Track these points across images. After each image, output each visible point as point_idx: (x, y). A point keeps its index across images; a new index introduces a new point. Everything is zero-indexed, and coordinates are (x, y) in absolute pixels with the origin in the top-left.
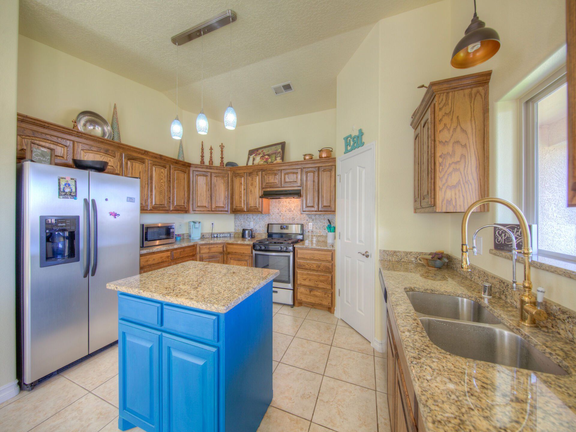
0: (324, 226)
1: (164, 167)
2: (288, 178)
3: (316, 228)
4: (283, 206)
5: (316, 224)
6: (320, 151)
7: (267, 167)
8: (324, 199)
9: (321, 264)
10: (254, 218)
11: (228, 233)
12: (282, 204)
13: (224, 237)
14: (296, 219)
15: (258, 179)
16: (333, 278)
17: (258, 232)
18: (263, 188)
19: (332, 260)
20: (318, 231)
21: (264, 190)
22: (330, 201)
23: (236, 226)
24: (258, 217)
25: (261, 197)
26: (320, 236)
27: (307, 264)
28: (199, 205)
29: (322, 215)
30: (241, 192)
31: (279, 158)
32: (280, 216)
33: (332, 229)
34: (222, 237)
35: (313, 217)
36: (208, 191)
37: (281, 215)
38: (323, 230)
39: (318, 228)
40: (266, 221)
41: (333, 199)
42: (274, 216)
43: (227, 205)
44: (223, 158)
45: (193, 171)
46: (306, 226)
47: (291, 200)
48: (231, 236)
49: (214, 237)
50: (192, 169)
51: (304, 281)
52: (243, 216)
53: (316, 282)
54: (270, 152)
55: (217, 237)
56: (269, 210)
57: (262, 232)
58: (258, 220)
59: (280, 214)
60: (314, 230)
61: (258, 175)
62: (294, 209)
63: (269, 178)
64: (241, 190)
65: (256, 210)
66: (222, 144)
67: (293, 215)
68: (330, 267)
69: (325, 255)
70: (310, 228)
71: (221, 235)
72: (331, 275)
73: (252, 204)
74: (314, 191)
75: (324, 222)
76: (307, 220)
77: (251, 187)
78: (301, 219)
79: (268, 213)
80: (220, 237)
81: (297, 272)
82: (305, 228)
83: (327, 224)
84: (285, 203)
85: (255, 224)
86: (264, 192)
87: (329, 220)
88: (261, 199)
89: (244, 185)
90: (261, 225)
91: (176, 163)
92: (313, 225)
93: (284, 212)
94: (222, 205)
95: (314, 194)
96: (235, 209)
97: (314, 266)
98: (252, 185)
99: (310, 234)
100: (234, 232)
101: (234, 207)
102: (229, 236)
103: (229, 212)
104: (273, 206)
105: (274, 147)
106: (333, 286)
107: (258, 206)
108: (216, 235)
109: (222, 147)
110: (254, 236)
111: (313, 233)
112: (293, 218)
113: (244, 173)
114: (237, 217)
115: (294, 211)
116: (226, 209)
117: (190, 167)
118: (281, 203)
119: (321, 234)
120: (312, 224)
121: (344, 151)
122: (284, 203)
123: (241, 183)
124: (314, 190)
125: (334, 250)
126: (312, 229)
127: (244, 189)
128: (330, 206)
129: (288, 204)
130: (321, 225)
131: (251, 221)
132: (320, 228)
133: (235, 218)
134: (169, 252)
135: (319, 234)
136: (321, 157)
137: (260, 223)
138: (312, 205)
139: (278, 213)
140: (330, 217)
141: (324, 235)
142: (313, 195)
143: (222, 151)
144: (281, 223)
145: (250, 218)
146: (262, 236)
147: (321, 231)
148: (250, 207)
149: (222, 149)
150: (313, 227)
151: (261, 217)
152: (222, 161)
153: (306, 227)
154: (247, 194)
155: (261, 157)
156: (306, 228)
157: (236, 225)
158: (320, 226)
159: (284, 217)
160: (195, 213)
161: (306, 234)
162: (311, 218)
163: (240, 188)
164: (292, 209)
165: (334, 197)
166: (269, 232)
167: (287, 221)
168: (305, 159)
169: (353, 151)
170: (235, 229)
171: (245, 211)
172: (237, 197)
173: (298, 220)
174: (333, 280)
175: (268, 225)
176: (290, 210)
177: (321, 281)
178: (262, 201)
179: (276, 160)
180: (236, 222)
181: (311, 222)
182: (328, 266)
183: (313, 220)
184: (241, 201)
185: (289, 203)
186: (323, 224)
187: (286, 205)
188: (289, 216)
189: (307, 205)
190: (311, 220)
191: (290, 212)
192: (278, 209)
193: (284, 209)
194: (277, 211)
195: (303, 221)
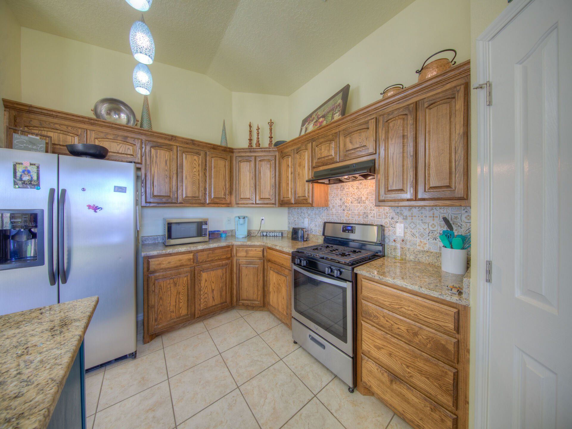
0: (433, 232)
1: (198, 154)
3: (413, 235)
4: (347, 195)
5: (413, 226)
7: (318, 134)
8: (433, 172)
9: (421, 328)
10: (309, 212)
11: (280, 231)
12: (347, 190)
13: (275, 236)
14: (369, 216)
15: (306, 155)
16: (461, 379)
17: (313, 233)
18: (314, 168)
19: (457, 329)
20: (418, 240)
21: (316, 170)
22: (450, 173)
24: (314, 212)
25: (313, 181)
26: (423, 251)
27: (384, 317)
28: (242, 197)
29: (427, 208)
30: (288, 177)
31: (338, 114)
32: (344, 210)
33: (456, 241)
34: (273, 236)
35: (406, 212)
36: (252, 179)
38: (431, 241)
39: (417, 235)
40: (323, 217)
41: (461, 168)
42: (334, 211)
43: (273, 196)
44: (272, 137)
45: (236, 157)
46: (391, 228)
47: (361, 183)
48: (284, 235)
49: (263, 236)
50: (235, 155)
51: (376, 350)
52: (296, 210)
53: (408, 367)
54: (325, 111)
55: (266, 236)
56: (327, 201)
57: (318, 234)
58: (314, 216)
59: (344, 207)
60: (409, 237)
61: (306, 149)
62: (367, 198)
63: (321, 150)
64: (288, 175)
65: (305, 202)
66: (271, 120)
67: (365, 208)
68: (451, 347)
69: (432, 310)
70: (398, 234)
71: (271, 234)
72: (455, 371)
73: (300, 193)
74: (403, 157)
75: (432, 222)
76: (392, 218)
77: (299, 168)
78: (379, 215)
79: (326, 205)
80: (270, 236)
81: (362, 324)
82: (387, 233)
83: (440, 228)
84: (351, 189)
85: (309, 222)
86: (315, 172)
87: (446, 220)
88: (311, 185)
89: (291, 168)
90: (317, 223)
91: (214, 148)
92: (405, 228)
93: (350, 203)
94: (268, 197)
95: (405, 163)
96: (282, 201)
97: (402, 328)
98: (300, 165)
99: (399, 246)
100: (287, 231)
101: (282, 199)
102: (280, 235)
103: (277, 205)
104: (333, 195)
105: (331, 101)
106: (461, 403)
107: (306, 195)
108: (265, 234)
109: (271, 124)
110: (307, 238)
111: (406, 244)
112: (365, 213)
113: (291, 150)
114: (290, 212)
115: (367, 202)
116: (273, 201)
117: (233, 152)
118: (345, 189)
119: (426, 249)
120: (402, 225)
122: (349, 188)
123: (288, 166)
124: (405, 155)
125: (466, 308)
126: (402, 235)
127: (292, 173)
128: (449, 187)
129: (356, 191)
130: (425, 230)
131: (305, 218)
132: (422, 235)
134: (192, 254)
135: (418, 248)
136: (424, 80)
137: (315, 220)
138: (401, 188)
139: (341, 206)
140: (450, 213)
141: (432, 250)
142: (403, 166)
143: (271, 130)
144: (345, 222)
145: (304, 214)
146: (317, 239)
147: (425, 241)
148: (298, 197)
149: (271, 126)
150: (405, 233)
151: (317, 212)
152: (271, 141)
153: (389, 230)
154: (294, 179)
155: (315, 122)
156: (391, 232)
157: (290, 221)
158: (422, 230)
159: (350, 212)
160: (238, 207)
161: (389, 244)
162: (401, 214)
163: (287, 172)
164: (364, 199)
165: (462, 162)
166: (325, 234)
168: (384, 97)
170: (288, 227)
171: (292, 204)
172: (284, 185)
173: (374, 217)
174: (461, 385)
175: (325, 223)
176: (359, 201)
177: (421, 372)
178: (313, 188)
179: (333, 118)
180: (289, 218)
181: (401, 222)
182: (443, 342)
183: (405, 218)
184: (288, 190)
185: (358, 188)
186: (430, 227)
187: (352, 192)
188: (358, 210)
189: (388, 187)
190: (401, 219)
191: (359, 203)
192: (341, 199)
193: (349, 198)
194: (339, 202)
195: (385, 218)
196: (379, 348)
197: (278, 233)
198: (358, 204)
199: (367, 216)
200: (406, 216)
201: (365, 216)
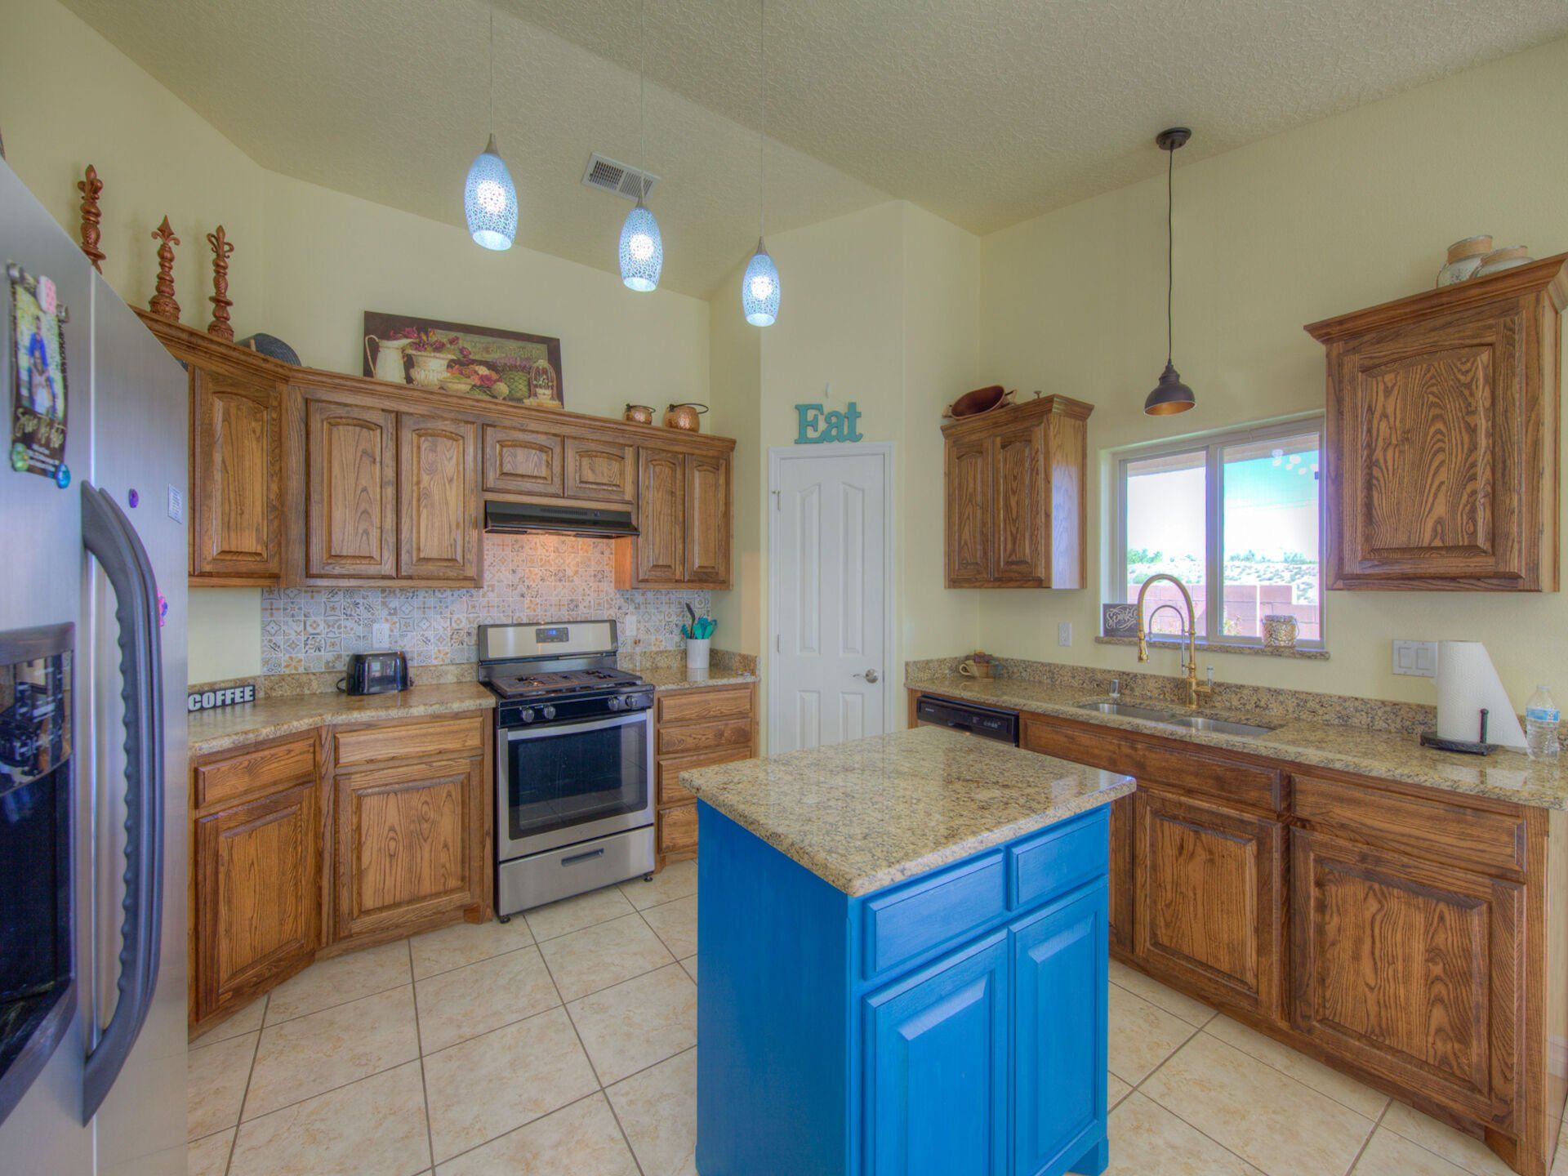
0: (670, 623)
2: (593, 470)
3: (648, 631)
4: (532, 561)
5: (647, 617)
6: (672, 408)
7: (502, 413)
8: (700, 548)
9: (725, 724)
10: (394, 603)
11: (241, 684)
12: (531, 552)
14: (581, 606)
15: (456, 454)
17: (415, 663)
18: (486, 490)
19: (751, 708)
20: (653, 638)
21: (490, 496)
22: (715, 553)
23: (275, 647)
24: (416, 602)
25: (478, 524)
26: (661, 652)
27: (690, 736)
30: (364, 490)
31: (548, 392)
32: (523, 596)
34: (215, 707)
35: (638, 598)
37: (524, 590)
38: (668, 635)
39: (652, 631)
40: (456, 616)
41: (722, 550)
42: (493, 597)
44: (228, 304)
46: (622, 625)
47: (563, 542)
48: (258, 696)
54: (493, 355)
57: (435, 662)
58: (417, 614)
59: (522, 589)
60: (642, 636)
61: (462, 436)
62: (577, 572)
65: (452, 574)
66: (220, 230)
67: (573, 591)
68: (748, 728)
69: (735, 699)
70: (629, 633)
71: (209, 700)
73: (430, 546)
74: (671, 521)
75: (668, 611)
76: (620, 608)
78: (599, 604)
81: (661, 766)
82: (619, 634)
83: (679, 617)
84: (541, 551)
85: (396, 632)
86: (488, 502)
87: (688, 606)
88: (474, 534)
89: (382, 464)
90: (430, 634)
92: (639, 622)
93: (538, 581)
95: (674, 530)
97: (710, 736)
99: (630, 649)
100: (264, 678)
102: (247, 698)
107: (458, 558)
109: (220, 245)
111: (639, 646)
112: (572, 600)
113: (385, 411)
114: (279, 604)
115: (575, 579)
118: (527, 548)
119: (662, 648)
120: (633, 618)
121: (796, 436)
122: (536, 549)
123: (370, 455)
124: (674, 518)
125: (756, 683)
126: (634, 633)
128: (714, 568)
129: (553, 555)
130: (660, 621)
131: (374, 621)
132: (658, 630)
133: (269, 610)
135: (654, 649)
136: (672, 425)
137: (425, 624)
138: (670, 564)
139: (513, 587)
141: (670, 648)
142: (671, 534)
143: (220, 268)
145: (369, 608)
147: (661, 638)
148: (421, 559)
149: (219, 255)
150: (637, 629)
151: (431, 601)
152: (223, 318)
153: (621, 628)
154: (398, 506)
156: (622, 632)
157: (279, 639)
158: (658, 623)
159: (538, 600)
161: (620, 650)
162: (632, 601)
163: (357, 471)
164: (569, 572)
165: (724, 543)
166: (485, 656)
167: (548, 614)
168: (629, 418)
169: (825, 445)
170: (265, 662)
173: (590, 607)
175: (482, 630)
176: (560, 575)
178: (479, 540)
179: (532, 394)
180: (273, 628)
181: (632, 613)
182: (743, 726)
183: (637, 607)
184: (367, 533)
185: (556, 550)
186: (667, 617)
187: (544, 558)
188: (556, 595)
189: (653, 561)
190: (631, 608)
191: (560, 580)
192: (514, 571)
193: (536, 570)
194: (510, 576)
195: (608, 609)
197: (238, 691)
198: (558, 583)
199: (577, 606)
200: (638, 604)
201: (571, 606)
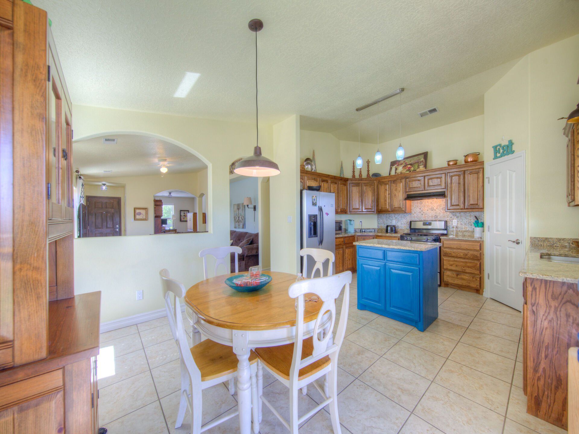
0: (470, 222)
2: (432, 182)
3: (461, 224)
4: (425, 206)
5: (461, 220)
6: (465, 156)
7: (410, 175)
8: (471, 198)
9: (468, 252)
10: (396, 216)
11: (373, 229)
12: (424, 204)
13: (370, 232)
14: (438, 217)
15: (401, 186)
16: (482, 264)
17: (400, 228)
18: (407, 192)
19: (480, 249)
20: (464, 226)
21: (408, 193)
22: (478, 199)
23: (379, 224)
24: (400, 216)
25: (406, 199)
26: (466, 231)
27: (454, 253)
28: (354, 208)
29: (468, 212)
30: (386, 196)
31: (422, 166)
32: (422, 214)
33: (480, 224)
34: (369, 232)
35: (458, 214)
36: (360, 197)
37: (423, 213)
38: (470, 226)
39: (463, 224)
40: (408, 219)
41: (481, 198)
42: (415, 215)
43: (373, 207)
44: (369, 171)
45: (350, 183)
46: (450, 222)
48: (375, 231)
49: (363, 232)
50: (349, 182)
51: (450, 266)
52: (385, 215)
53: (464, 267)
54: (412, 162)
55: (365, 232)
56: (411, 209)
57: (404, 228)
58: (400, 218)
59: (422, 213)
60: (459, 226)
61: (401, 182)
62: (437, 208)
63: (412, 183)
64: (385, 195)
65: (400, 210)
66: (368, 160)
67: (436, 213)
68: (479, 255)
69: (473, 245)
70: (454, 225)
71: (368, 231)
72: (479, 262)
73: (396, 204)
74: (459, 192)
75: (470, 218)
76: (451, 217)
77: (395, 192)
78: (444, 216)
79: (410, 213)
80: (367, 232)
81: (443, 259)
82: (448, 224)
83: (473, 220)
84: (427, 203)
85: (397, 222)
86: (407, 195)
87: (476, 217)
88: (404, 201)
89: (389, 191)
90: (402, 222)
91: (341, 180)
92: (458, 221)
93: (426, 211)
94: (370, 207)
95: (460, 194)
96: (381, 210)
97: (461, 254)
98: (396, 190)
99: (454, 229)
100: (378, 229)
101: (380, 208)
102: (374, 231)
103: (375, 212)
104: (415, 206)
105: (416, 157)
106: (482, 272)
107: (401, 207)
108: (364, 230)
109: (368, 162)
110: (397, 231)
111: (458, 228)
112: (436, 215)
113: (389, 181)
114: (380, 216)
115: (437, 210)
116: (373, 210)
117: (347, 181)
118: (423, 203)
119: (467, 230)
120: (456, 220)
121: (493, 157)
122: (426, 203)
123: (386, 190)
124: (460, 191)
125: (483, 241)
127: (389, 194)
128: (477, 204)
129: (430, 204)
130: (467, 222)
131: (393, 220)
132: (465, 224)
133: (378, 217)
135: (464, 230)
136: (466, 162)
137: (402, 221)
138: (458, 204)
139: (420, 212)
140: (477, 214)
141: (470, 230)
142: (459, 195)
143: (368, 166)
144: (423, 220)
145: (392, 217)
146: (404, 231)
147: (467, 227)
148: (394, 208)
149: (368, 164)
150: (457, 224)
151: (403, 216)
152: (368, 173)
153: (450, 223)
154: (391, 198)
155: (404, 166)
156: (450, 224)
157: (379, 222)
158: (465, 222)
159: (426, 215)
160: (351, 214)
161: (450, 229)
162: (456, 215)
163: (385, 193)
164: (435, 208)
165: (482, 196)
166: (412, 227)
167: (429, 219)
168: (449, 165)
169: (503, 157)
170: (378, 226)
171: (390, 211)
172: (382, 201)
173: (441, 217)
174: (482, 266)
175: (411, 222)
176: (432, 209)
177: (468, 267)
178: (406, 203)
179: (418, 168)
180: (379, 220)
181: (455, 219)
182: (476, 254)
183: (457, 217)
184: (386, 204)
185: (431, 203)
186: (469, 220)
187: (428, 205)
188: (431, 214)
189: (452, 204)
190: (455, 218)
191: (432, 210)
192: (420, 209)
193: (426, 208)
194: (419, 210)
195: (447, 218)
196: (451, 265)
197: (372, 230)
198: (432, 211)
199: (437, 217)
200: (458, 216)
201: (436, 217)
